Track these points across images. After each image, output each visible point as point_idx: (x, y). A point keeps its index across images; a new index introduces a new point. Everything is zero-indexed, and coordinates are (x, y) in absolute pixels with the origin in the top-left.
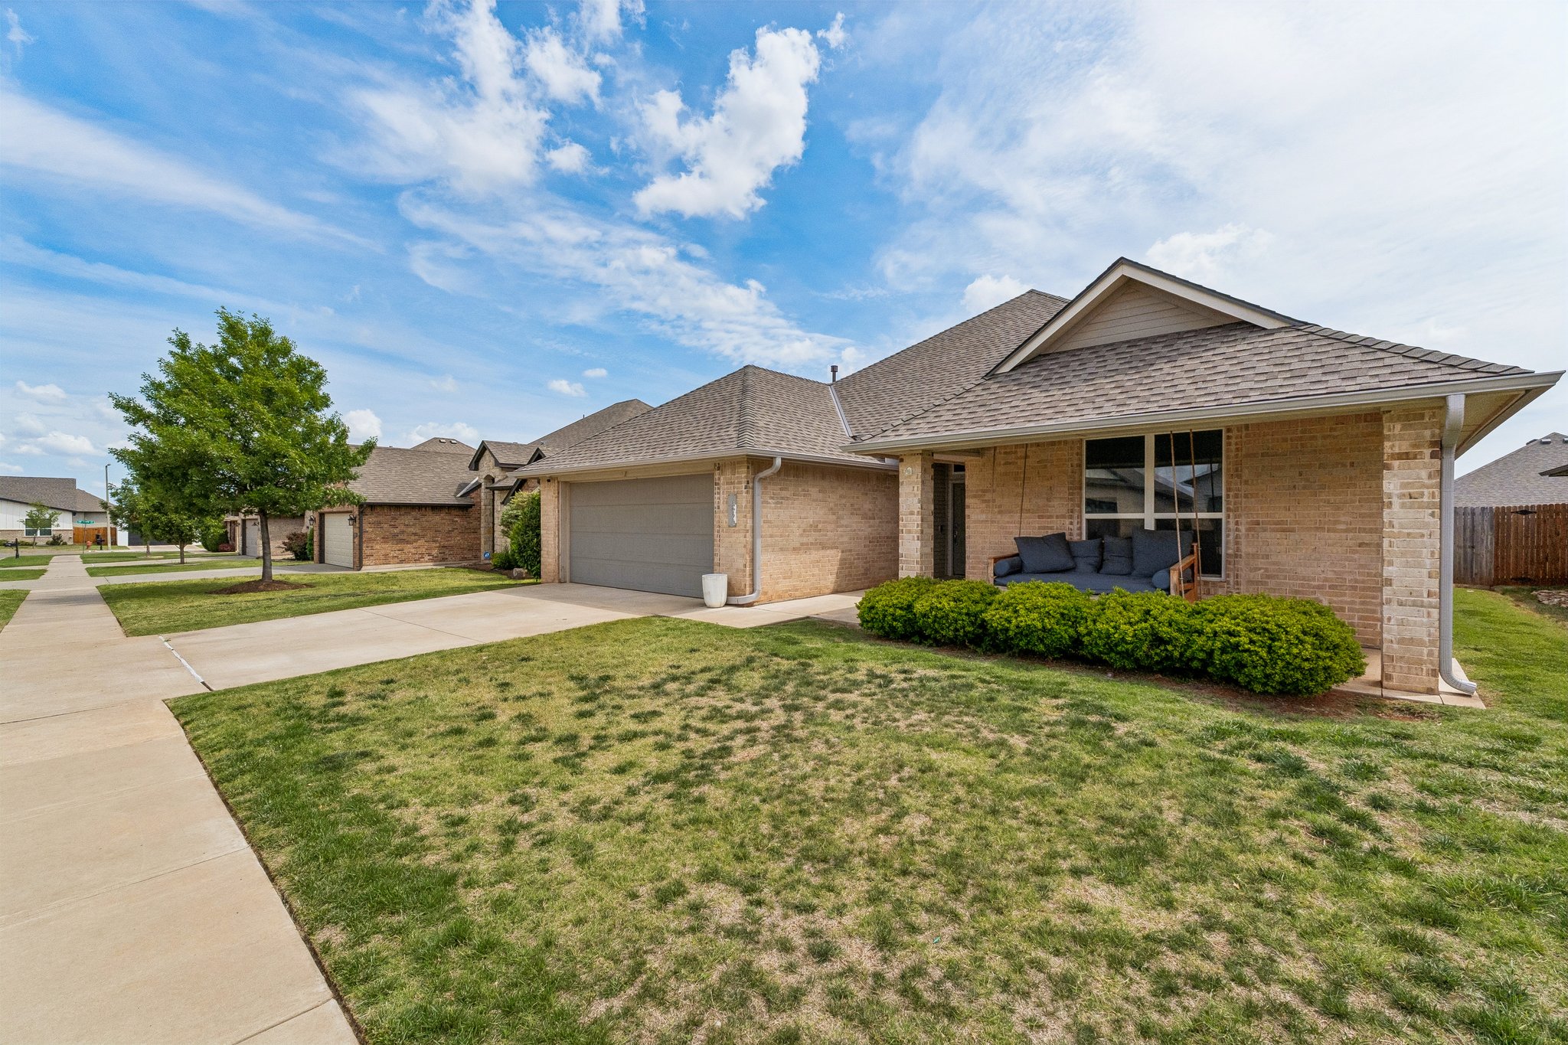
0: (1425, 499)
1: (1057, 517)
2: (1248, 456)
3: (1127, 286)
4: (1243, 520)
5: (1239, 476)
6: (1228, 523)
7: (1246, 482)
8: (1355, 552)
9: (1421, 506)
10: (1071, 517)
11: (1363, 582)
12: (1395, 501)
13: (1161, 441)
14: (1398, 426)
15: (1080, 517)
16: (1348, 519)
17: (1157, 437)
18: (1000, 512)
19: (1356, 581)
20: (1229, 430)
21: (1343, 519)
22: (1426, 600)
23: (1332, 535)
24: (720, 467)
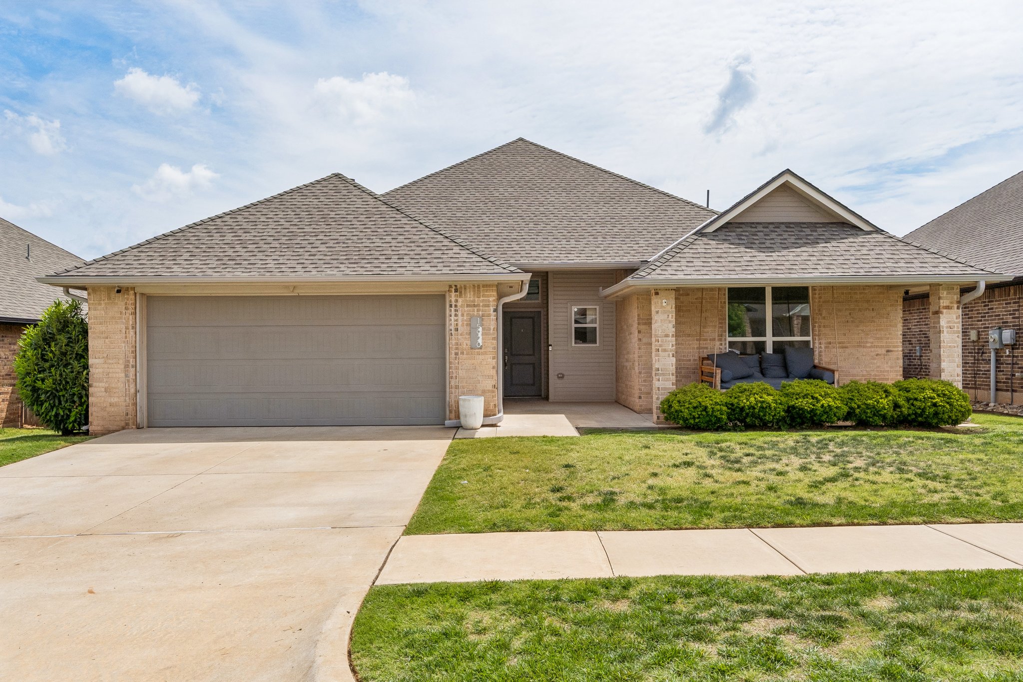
0: (955, 329)
1: (710, 340)
2: (824, 302)
3: (786, 187)
4: (823, 341)
5: (821, 314)
6: (814, 343)
7: (824, 318)
8: (874, 359)
9: (954, 332)
10: (720, 340)
11: (879, 376)
12: (945, 329)
13: (775, 290)
14: (945, 293)
15: (725, 340)
16: (871, 340)
17: (773, 288)
19: (876, 375)
20: (813, 288)
21: (869, 340)
22: (956, 378)
23: (865, 349)
24: (458, 289)
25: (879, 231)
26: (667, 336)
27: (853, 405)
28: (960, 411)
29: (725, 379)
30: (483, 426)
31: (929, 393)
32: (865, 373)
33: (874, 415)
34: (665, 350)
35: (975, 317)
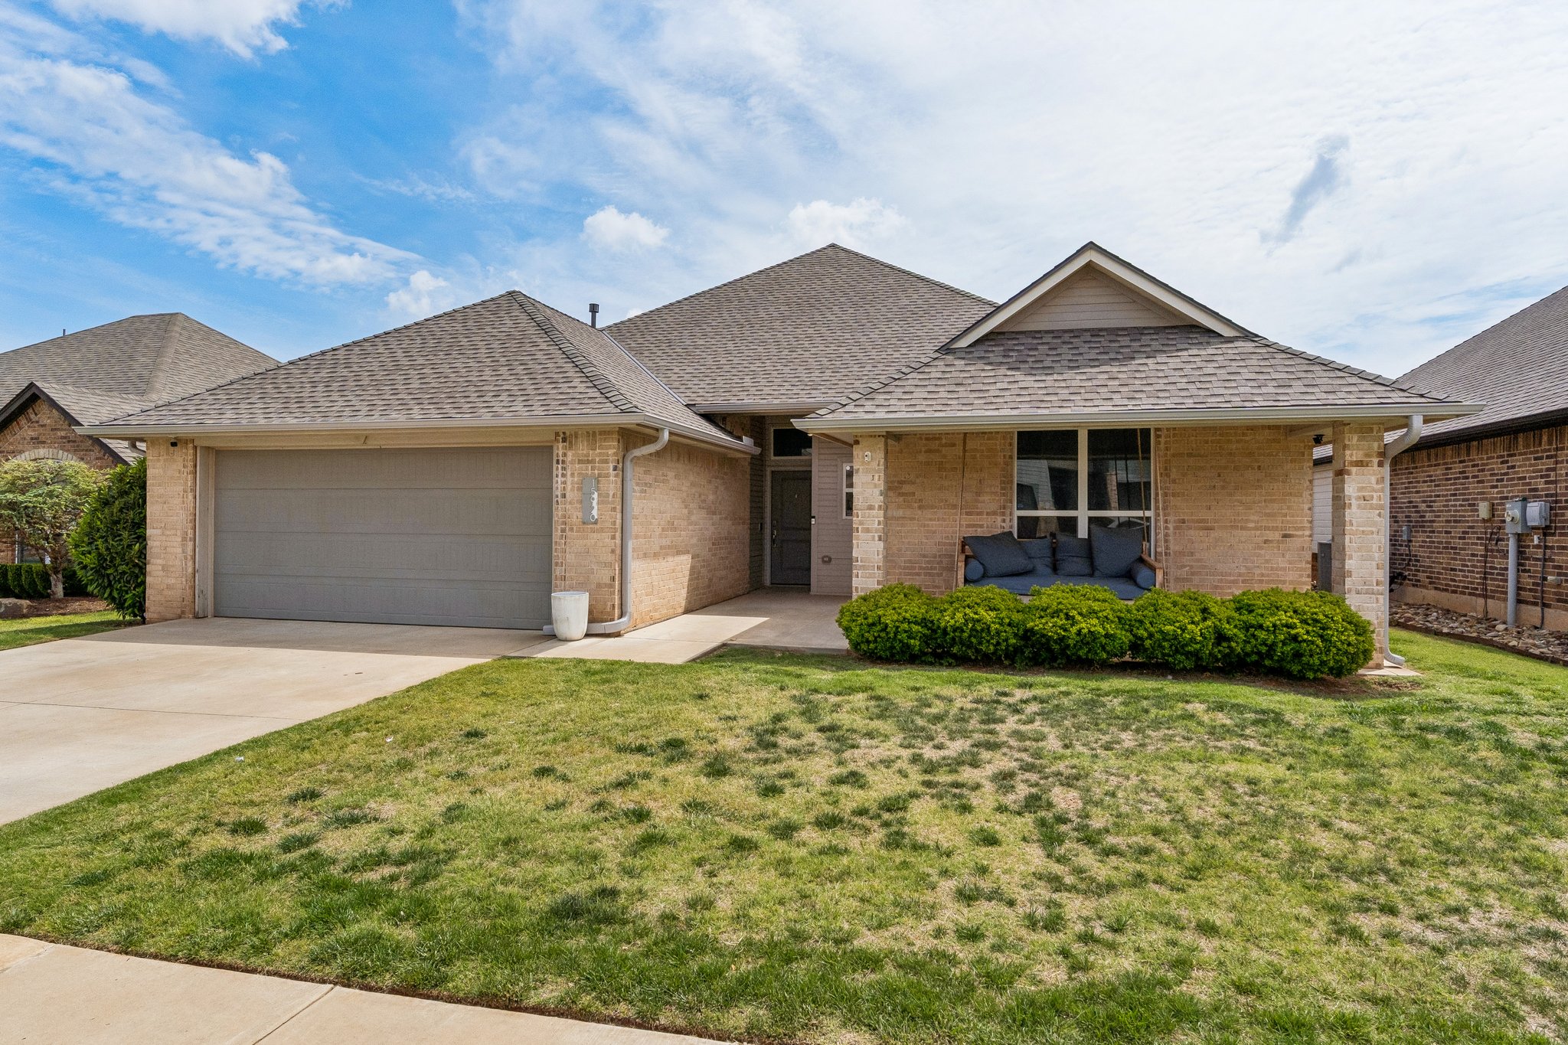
0: (1374, 502)
1: (988, 514)
2: (1173, 455)
3: (1090, 271)
4: (1171, 518)
5: (1168, 475)
6: (1156, 521)
7: (1174, 481)
8: (1261, 548)
9: (1372, 508)
10: (1003, 514)
11: (1268, 576)
12: (1353, 501)
13: (1093, 434)
14: (1355, 438)
15: (1011, 514)
16: (1256, 518)
17: (1090, 432)
18: (920, 508)
19: (1263, 575)
20: (1157, 430)
21: (1252, 518)
22: (1375, 588)
23: (1244, 532)
24: (567, 436)
25: (1248, 336)
26: (871, 508)
27: (1142, 632)
28: (1346, 653)
29: (970, 577)
30: (588, 635)
31: (1283, 617)
32: (1243, 570)
33: (1177, 651)
34: (868, 530)
35: (1488, 481)
